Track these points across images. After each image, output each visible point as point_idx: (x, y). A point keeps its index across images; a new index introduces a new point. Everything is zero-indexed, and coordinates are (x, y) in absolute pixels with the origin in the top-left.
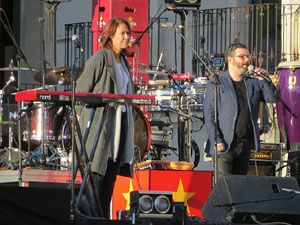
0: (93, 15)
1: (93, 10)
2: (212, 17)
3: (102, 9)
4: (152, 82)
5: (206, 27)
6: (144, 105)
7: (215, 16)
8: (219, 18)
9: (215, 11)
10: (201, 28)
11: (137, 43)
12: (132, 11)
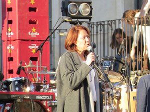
0: (3, 26)
1: (3, 23)
2: (104, 27)
3: (10, 22)
4: (52, 82)
5: (99, 36)
6: (46, 100)
7: (106, 27)
8: (110, 28)
9: (106, 23)
10: (95, 37)
11: (39, 49)
12: (35, 23)
